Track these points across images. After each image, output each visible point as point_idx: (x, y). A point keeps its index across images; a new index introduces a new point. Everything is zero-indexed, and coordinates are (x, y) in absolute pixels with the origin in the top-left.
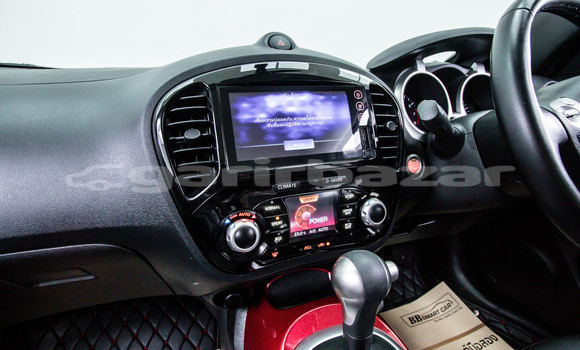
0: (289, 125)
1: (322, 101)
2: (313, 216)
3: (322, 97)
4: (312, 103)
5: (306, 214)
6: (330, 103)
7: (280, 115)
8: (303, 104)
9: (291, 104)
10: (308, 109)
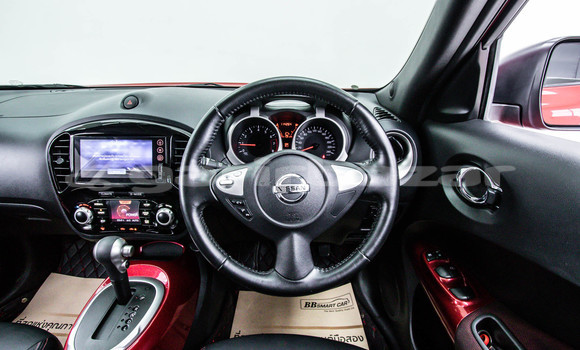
0: (112, 159)
1: (136, 146)
2: (128, 212)
3: (135, 143)
4: (128, 147)
5: (124, 210)
6: (140, 148)
7: (108, 154)
8: (122, 147)
9: (115, 147)
10: (125, 151)
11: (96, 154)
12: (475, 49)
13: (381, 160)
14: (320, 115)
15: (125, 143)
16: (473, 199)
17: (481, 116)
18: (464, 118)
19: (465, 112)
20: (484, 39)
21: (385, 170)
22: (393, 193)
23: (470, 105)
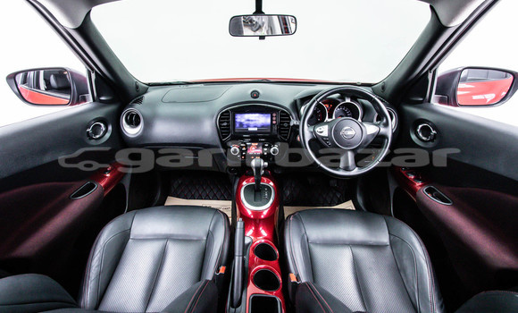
0: (251, 123)
2: (256, 149)
5: (254, 148)
7: (248, 120)
11: (243, 121)
12: (427, 72)
13: (385, 120)
14: (348, 101)
15: (257, 115)
16: (424, 138)
17: (429, 101)
18: (421, 102)
19: (421, 99)
20: (430, 69)
21: (386, 125)
22: (390, 135)
23: (424, 96)
